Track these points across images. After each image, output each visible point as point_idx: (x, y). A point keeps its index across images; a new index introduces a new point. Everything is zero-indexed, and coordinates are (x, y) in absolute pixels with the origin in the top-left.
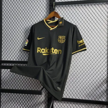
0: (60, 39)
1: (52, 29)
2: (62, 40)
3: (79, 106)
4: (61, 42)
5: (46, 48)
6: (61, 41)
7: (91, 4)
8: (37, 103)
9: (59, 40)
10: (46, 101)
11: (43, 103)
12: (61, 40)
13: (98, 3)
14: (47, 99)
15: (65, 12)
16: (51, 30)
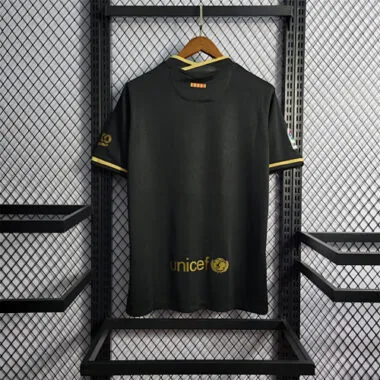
3: (193, 340)
7: (226, 19)
8: (54, 345)
10: (85, 334)
11: (75, 343)
13: (246, 19)
14: (89, 327)
15: (144, 40)
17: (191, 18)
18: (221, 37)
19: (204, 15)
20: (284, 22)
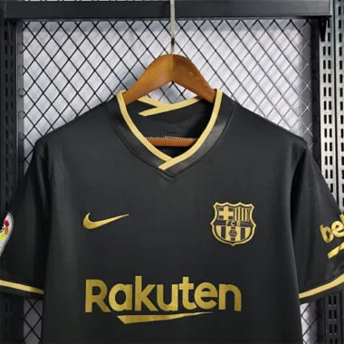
0: (221, 222)
1: (168, 162)
2: (238, 229)
4: (228, 238)
5: (138, 279)
6: (233, 233)
9: (219, 228)
12: (228, 229)
16: (163, 167)
17: (156, 23)
18: (208, 53)
19: (177, 18)
20: (313, 29)
